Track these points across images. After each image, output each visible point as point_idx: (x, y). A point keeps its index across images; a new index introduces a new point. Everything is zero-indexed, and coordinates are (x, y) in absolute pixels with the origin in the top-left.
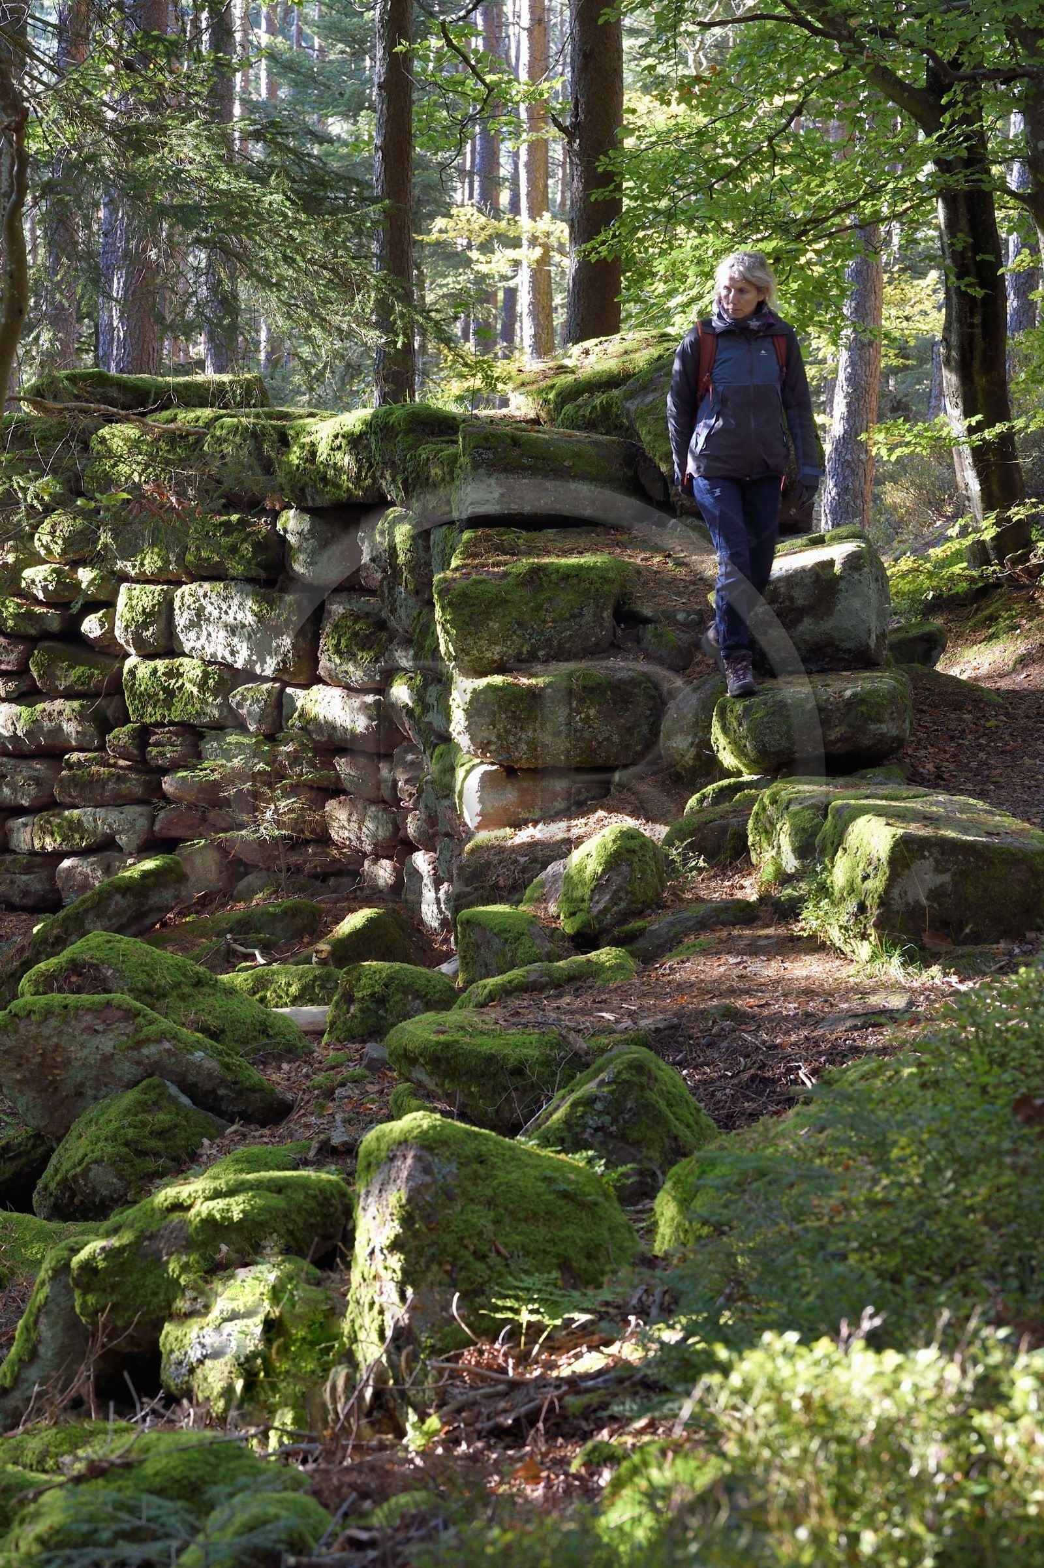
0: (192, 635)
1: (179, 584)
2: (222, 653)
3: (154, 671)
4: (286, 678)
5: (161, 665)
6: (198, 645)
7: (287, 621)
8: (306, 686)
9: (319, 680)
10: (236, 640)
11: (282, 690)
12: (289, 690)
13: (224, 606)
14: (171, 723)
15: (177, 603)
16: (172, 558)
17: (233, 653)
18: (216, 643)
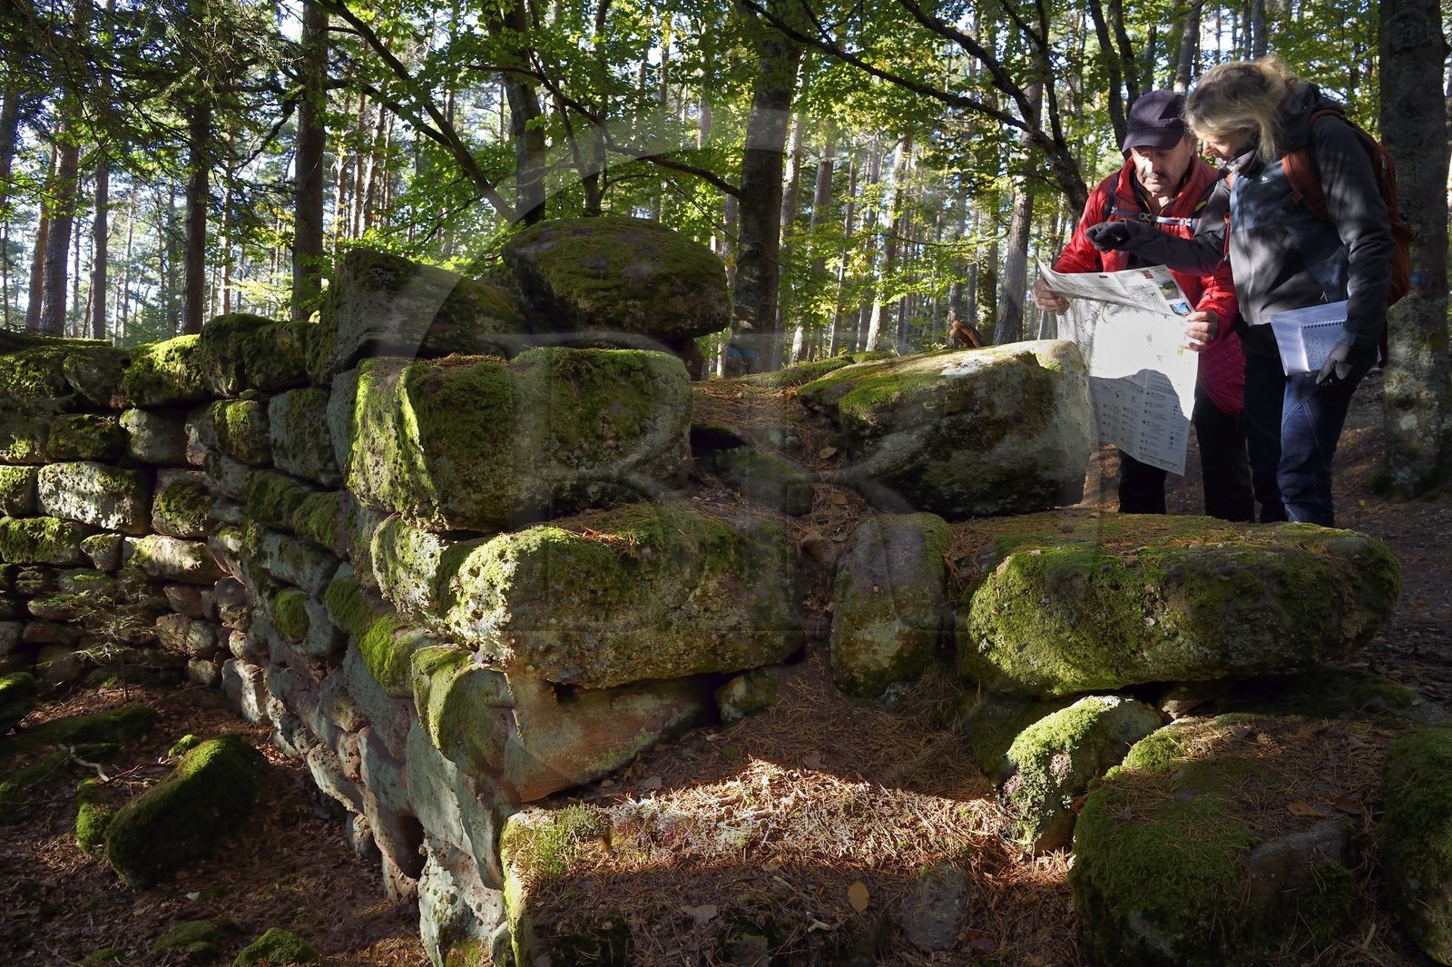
0: (51, 501)
1: (43, 465)
2: (74, 512)
3: (22, 527)
4: (125, 530)
5: (28, 522)
6: (56, 507)
7: (127, 489)
8: (142, 536)
9: (152, 531)
10: (86, 503)
11: (122, 539)
12: (128, 539)
13: (77, 480)
14: (35, 563)
15: (40, 478)
16: (37, 445)
17: (83, 513)
18: (70, 505)
